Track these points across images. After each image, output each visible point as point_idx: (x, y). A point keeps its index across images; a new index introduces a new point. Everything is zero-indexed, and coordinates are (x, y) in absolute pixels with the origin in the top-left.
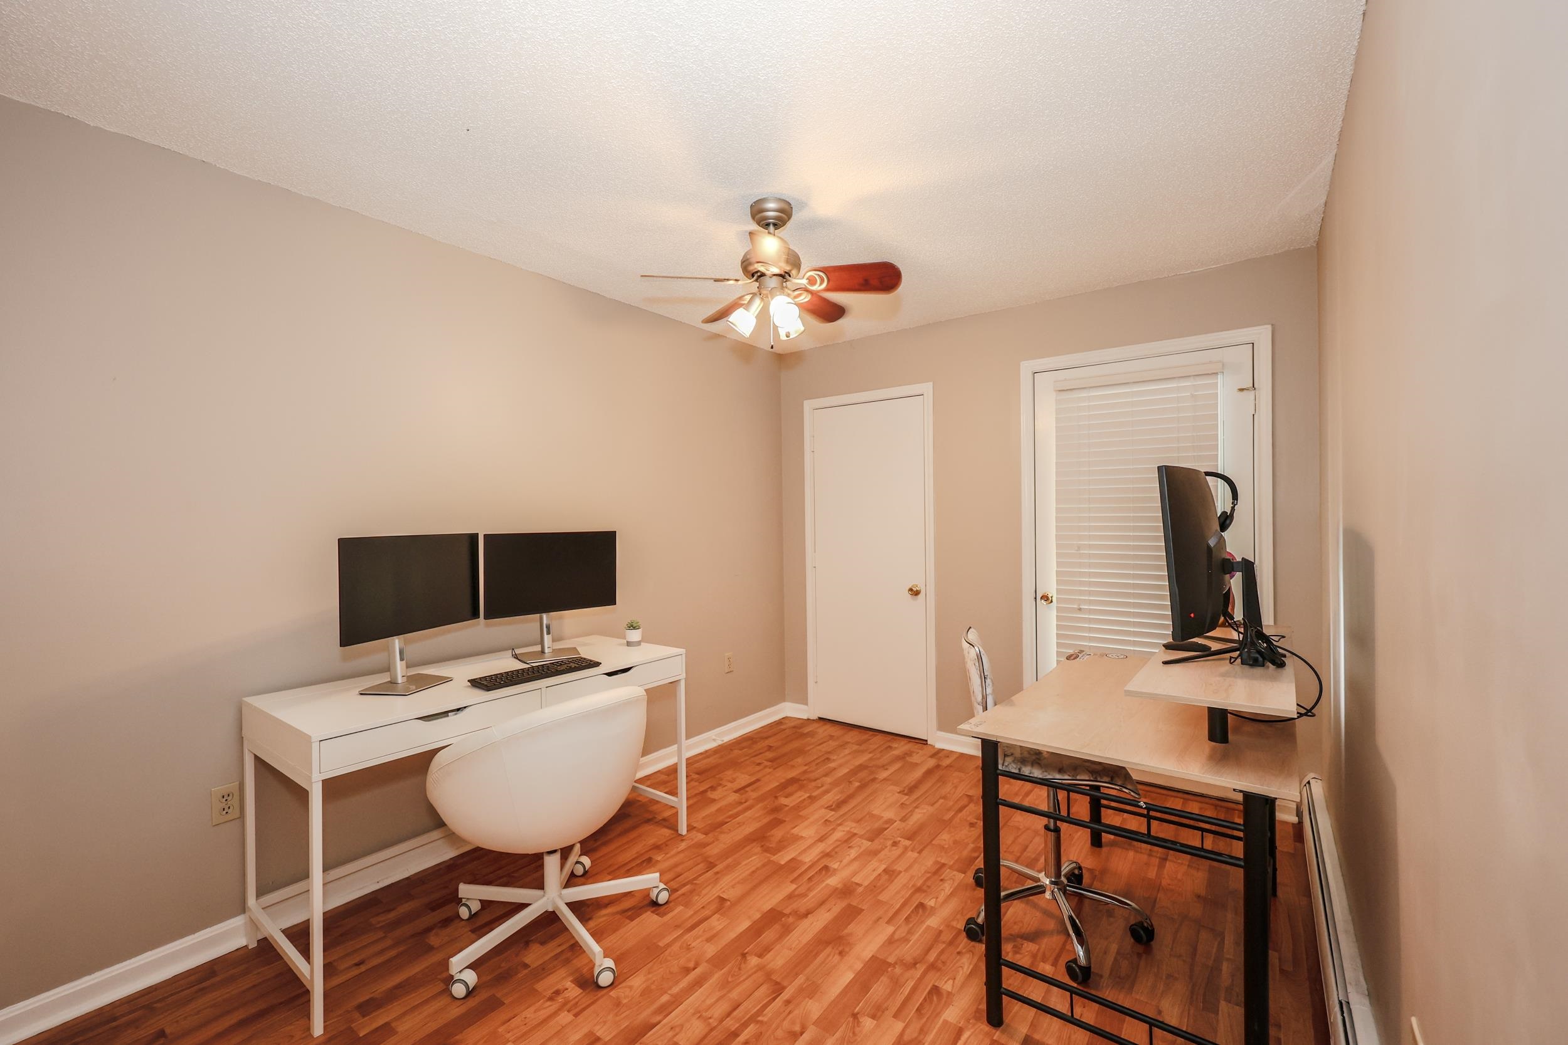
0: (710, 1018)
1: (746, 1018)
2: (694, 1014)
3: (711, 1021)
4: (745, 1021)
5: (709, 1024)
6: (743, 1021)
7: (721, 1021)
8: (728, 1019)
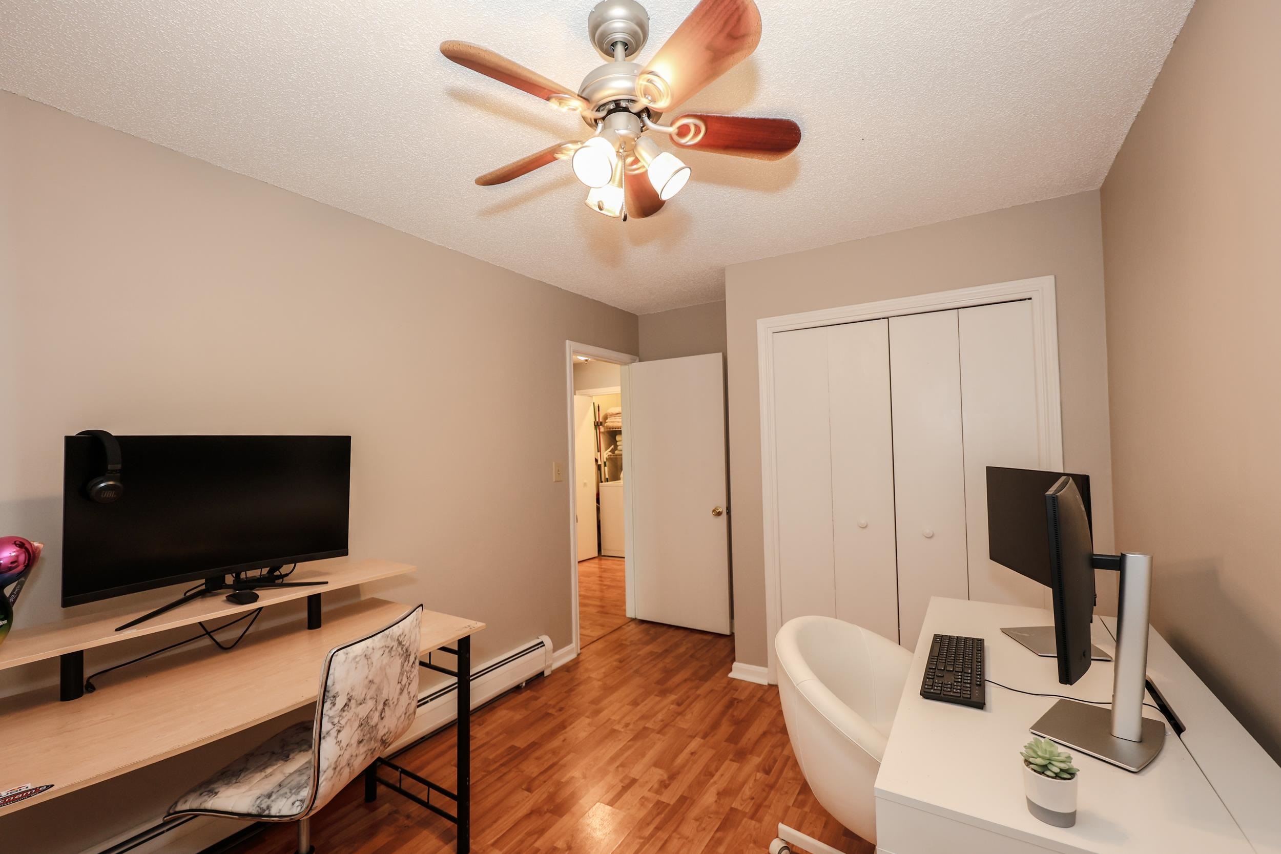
0: (679, 838)
1: (652, 840)
2: (692, 840)
3: (678, 836)
4: (652, 838)
5: (679, 834)
6: (655, 837)
7: (670, 837)
8: (665, 839)
